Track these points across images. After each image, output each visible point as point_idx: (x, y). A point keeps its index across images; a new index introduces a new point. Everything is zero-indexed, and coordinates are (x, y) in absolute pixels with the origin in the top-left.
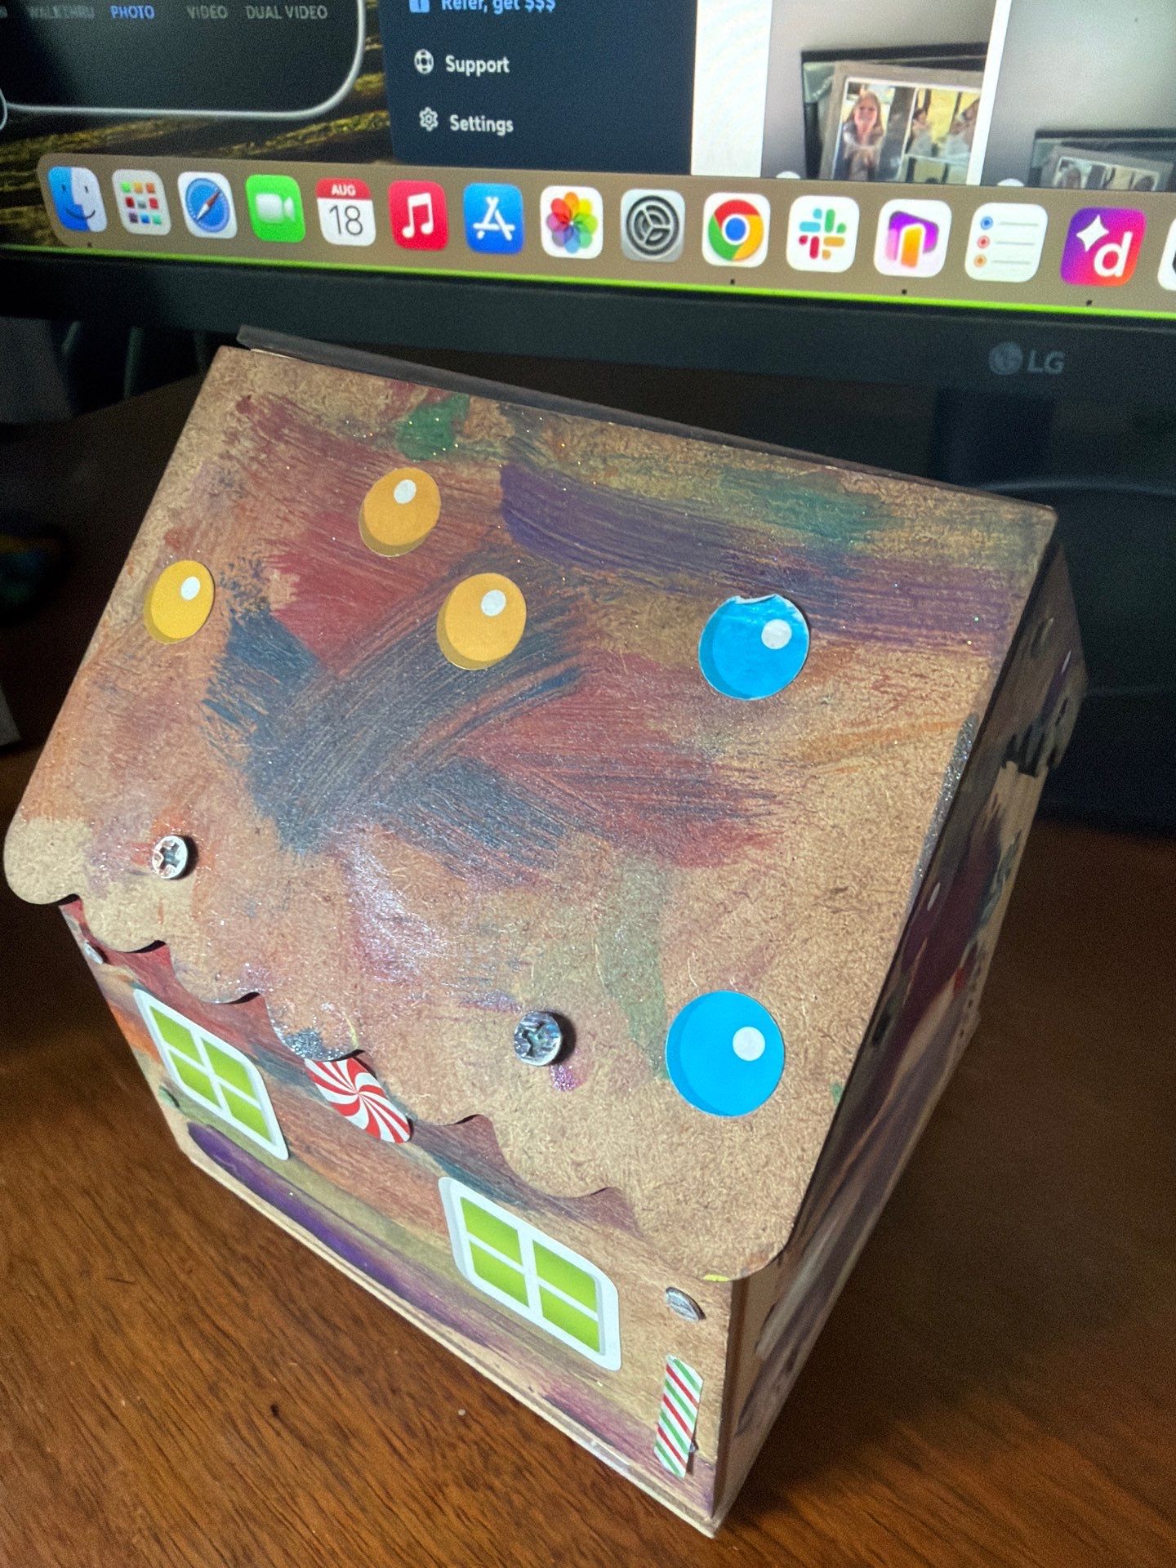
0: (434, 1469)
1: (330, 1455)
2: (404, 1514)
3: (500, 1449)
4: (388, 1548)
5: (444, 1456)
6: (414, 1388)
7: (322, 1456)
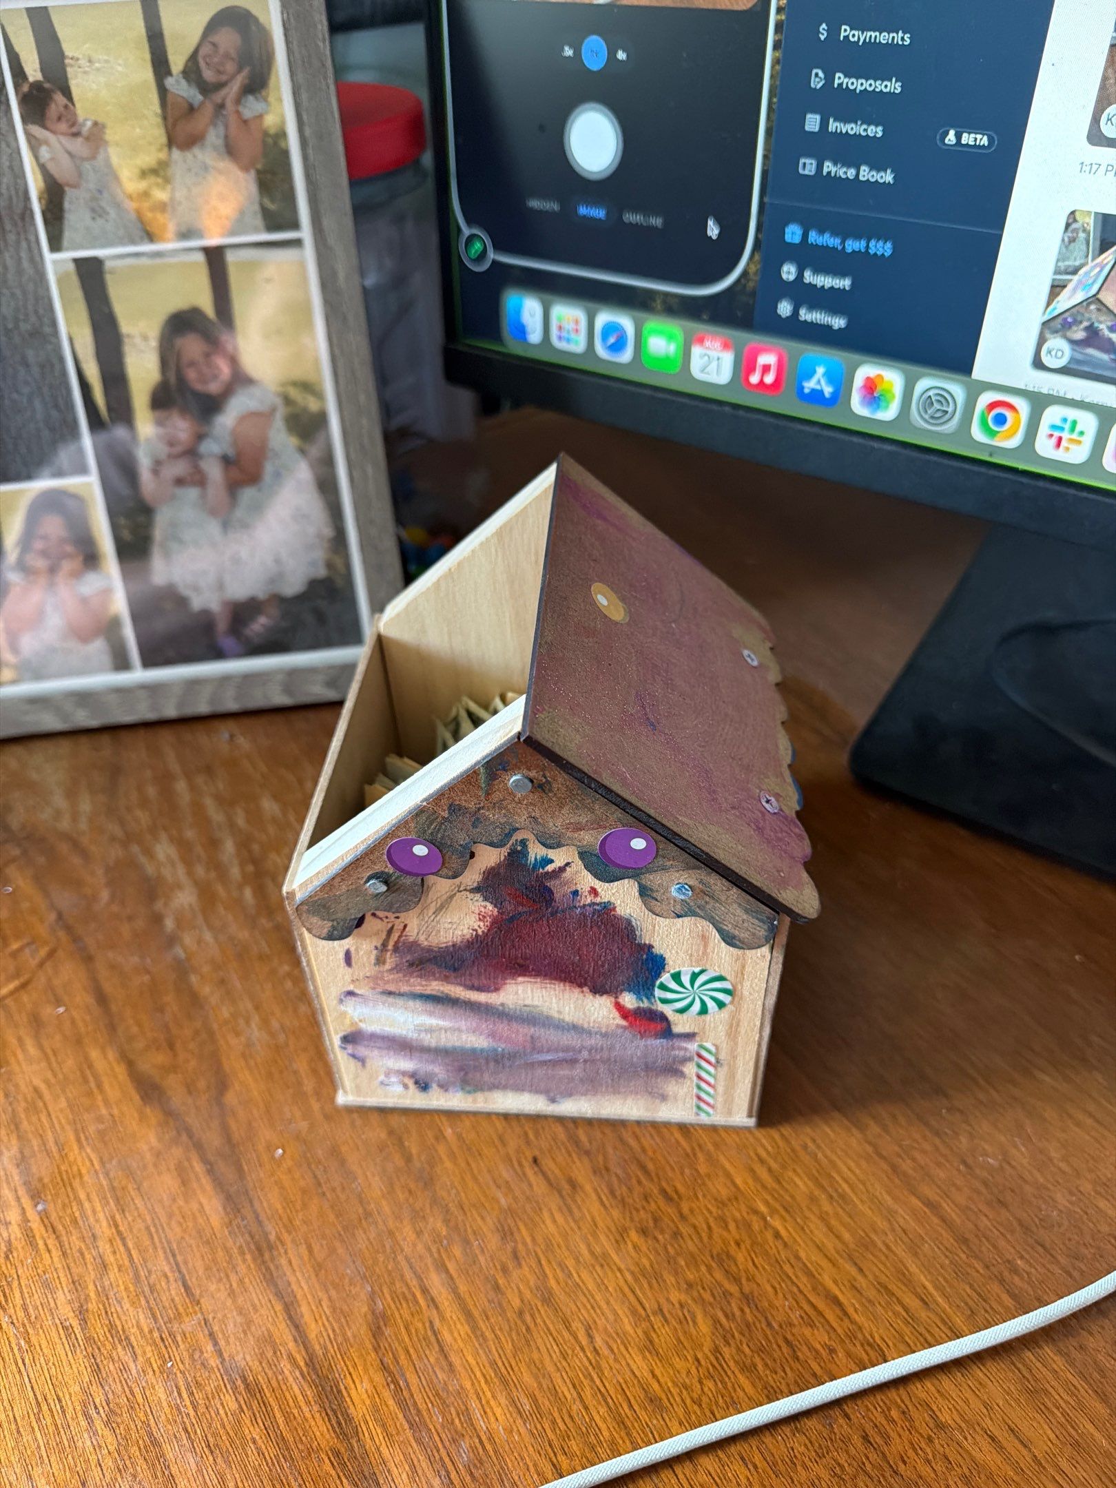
0: (625, 1219)
1: (564, 1193)
2: (603, 1238)
3: (666, 1219)
4: (592, 1253)
5: (631, 1213)
6: (619, 1172)
7: (560, 1192)
